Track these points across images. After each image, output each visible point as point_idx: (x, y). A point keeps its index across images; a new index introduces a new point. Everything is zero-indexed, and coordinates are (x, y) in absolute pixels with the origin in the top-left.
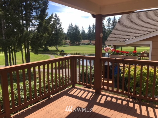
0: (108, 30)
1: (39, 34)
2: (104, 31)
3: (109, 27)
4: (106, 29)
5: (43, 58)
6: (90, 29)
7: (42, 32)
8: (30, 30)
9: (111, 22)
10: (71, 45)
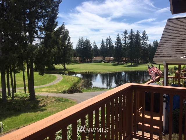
0: (125, 45)
1: (47, 49)
2: (119, 46)
3: (125, 41)
4: (122, 44)
5: (48, 78)
6: (104, 43)
7: (50, 47)
8: (35, 44)
9: (127, 36)
10: (81, 63)
